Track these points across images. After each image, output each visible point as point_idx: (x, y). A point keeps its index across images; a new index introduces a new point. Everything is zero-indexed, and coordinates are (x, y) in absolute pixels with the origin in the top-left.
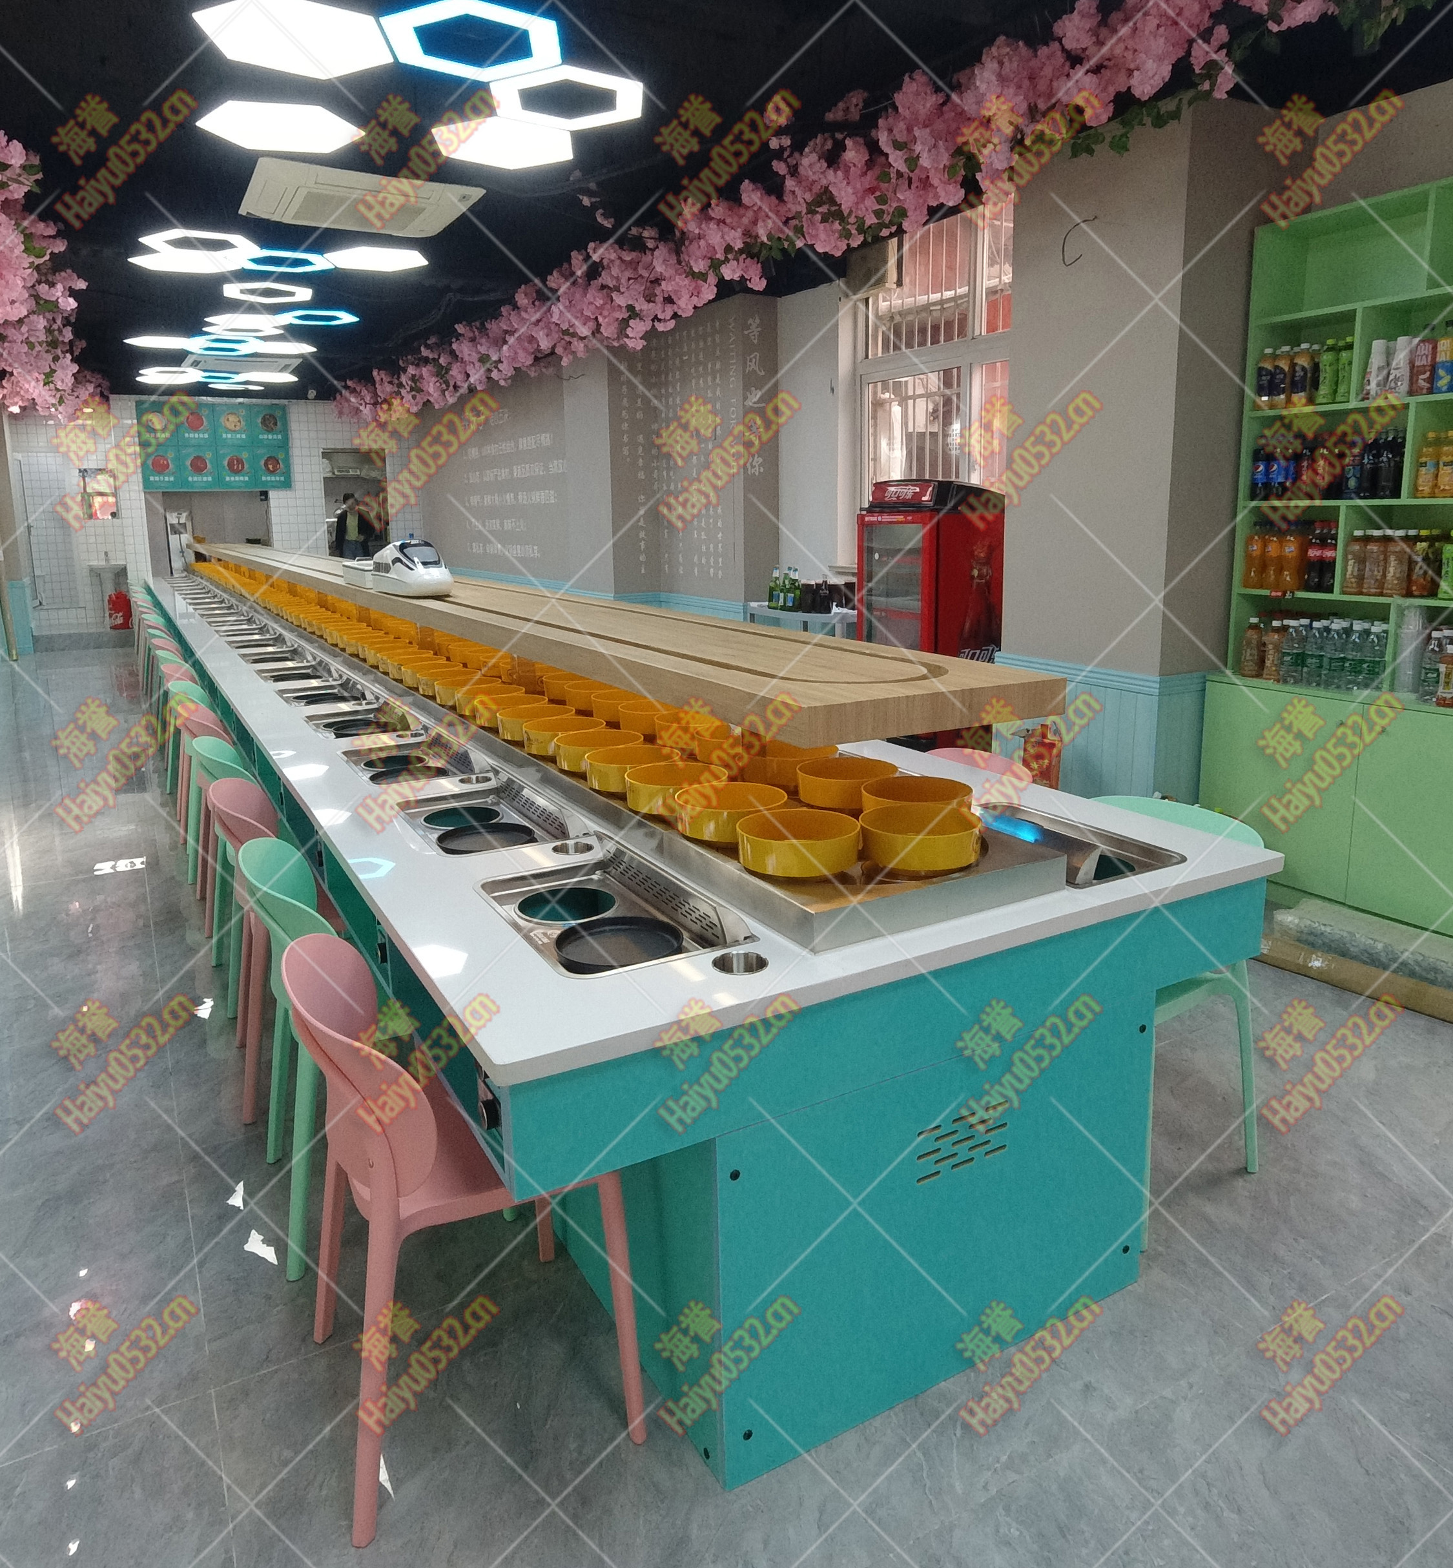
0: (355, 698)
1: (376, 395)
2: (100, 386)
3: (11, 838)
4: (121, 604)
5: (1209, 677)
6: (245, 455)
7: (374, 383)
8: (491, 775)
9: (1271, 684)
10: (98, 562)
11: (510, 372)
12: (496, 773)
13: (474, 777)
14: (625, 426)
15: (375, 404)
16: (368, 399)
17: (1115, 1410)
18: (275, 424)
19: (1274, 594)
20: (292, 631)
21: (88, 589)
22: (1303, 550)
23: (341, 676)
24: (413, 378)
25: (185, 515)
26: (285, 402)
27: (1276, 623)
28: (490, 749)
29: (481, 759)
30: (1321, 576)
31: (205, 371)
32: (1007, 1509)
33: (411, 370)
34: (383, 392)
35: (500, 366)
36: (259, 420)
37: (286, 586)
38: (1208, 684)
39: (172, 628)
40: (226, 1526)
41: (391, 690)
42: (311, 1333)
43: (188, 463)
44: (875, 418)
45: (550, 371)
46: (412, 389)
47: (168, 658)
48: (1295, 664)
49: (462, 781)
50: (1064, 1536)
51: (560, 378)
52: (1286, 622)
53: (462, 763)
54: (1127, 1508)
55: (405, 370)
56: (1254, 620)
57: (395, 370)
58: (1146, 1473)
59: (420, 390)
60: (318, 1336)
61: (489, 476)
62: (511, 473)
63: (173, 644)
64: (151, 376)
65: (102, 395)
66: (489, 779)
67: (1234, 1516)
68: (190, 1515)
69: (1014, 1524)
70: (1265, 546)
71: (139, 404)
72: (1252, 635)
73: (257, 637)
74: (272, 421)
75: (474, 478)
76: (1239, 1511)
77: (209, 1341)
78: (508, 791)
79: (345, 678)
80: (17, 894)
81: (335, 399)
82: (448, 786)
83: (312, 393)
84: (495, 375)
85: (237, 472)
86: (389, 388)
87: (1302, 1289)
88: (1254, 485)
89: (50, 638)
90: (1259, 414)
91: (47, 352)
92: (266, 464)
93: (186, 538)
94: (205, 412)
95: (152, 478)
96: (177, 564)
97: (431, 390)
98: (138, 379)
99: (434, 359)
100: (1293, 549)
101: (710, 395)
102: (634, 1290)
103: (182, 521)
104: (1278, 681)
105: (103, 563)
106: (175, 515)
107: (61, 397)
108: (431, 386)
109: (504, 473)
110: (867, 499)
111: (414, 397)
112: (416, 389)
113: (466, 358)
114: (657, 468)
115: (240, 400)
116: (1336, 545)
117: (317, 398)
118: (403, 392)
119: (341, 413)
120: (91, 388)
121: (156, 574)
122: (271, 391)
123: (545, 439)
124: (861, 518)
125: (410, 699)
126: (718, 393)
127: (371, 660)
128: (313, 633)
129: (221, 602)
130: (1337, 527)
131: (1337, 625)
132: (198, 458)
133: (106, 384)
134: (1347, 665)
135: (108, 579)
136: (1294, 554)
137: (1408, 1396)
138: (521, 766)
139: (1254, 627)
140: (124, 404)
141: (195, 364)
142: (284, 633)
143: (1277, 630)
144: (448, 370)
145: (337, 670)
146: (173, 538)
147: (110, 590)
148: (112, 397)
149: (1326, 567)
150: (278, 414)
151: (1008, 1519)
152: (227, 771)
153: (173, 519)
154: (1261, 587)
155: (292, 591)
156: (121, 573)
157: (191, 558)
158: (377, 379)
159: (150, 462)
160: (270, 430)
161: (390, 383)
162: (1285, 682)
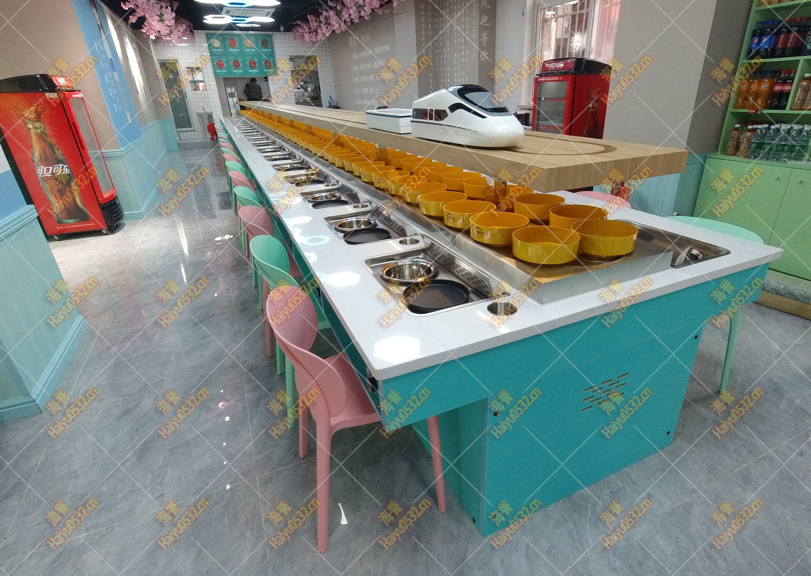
0: (307, 168)
1: (310, 28)
2: (189, 26)
3: (181, 228)
4: (212, 129)
5: (708, 156)
6: (256, 60)
7: (308, 22)
8: (368, 204)
9: (741, 159)
10: (201, 111)
11: (369, 11)
12: (371, 203)
13: (360, 205)
14: (423, 39)
15: (310, 32)
16: (307, 30)
17: (663, 507)
18: (268, 44)
19: (751, 111)
20: (279, 138)
21: (198, 123)
22: (772, 86)
23: (300, 158)
24: (326, 18)
25: (234, 89)
26: (270, 33)
27: (750, 127)
28: (367, 191)
29: (363, 196)
30: (779, 101)
31: (233, 16)
32: (614, 553)
33: (325, 13)
34: (313, 26)
35: (364, 8)
36: (260, 42)
37: (276, 119)
38: (707, 159)
39: (230, 139)
40: (264, 539)
41: (323, 164)
42: (298, 453)
43: (232, 63)
44: (543, 29)
45: (388, 12)
46: (326, 24)
47: (227, 151)
48: (757, 148)
49: (354, 207)
50: (641, 568)
51: (393, 14)
52: (755, 126)
53: (354, 198)
54: (671, 555)
55: (321, 14)
56: (737, 126)
57: (318, 15)
58: (680, 539)
59: (329, 24)
60: (301, 455)
61: (363, 67)
62: (372, 65)
63: (230, 145)
64: (210, 20)
65: (191, 31)
66: (367, 206)
67: (722, 562)
68: (248, 533)
69: (618, 561)
70: (750, 85)
71: (207, 34)
72: (735, 133)
73: (266, 141)
74: (266, 43)
75: (356, 68)
76: (725, 560)
77: (256, 455)
78: (376, 212)
79: (302, 159)
80: (186, 250)
81: (292, 31)
82: (349, 209)
83: (282, 29)
84: (362, 13)
85: (253, 68)
86: (315, 24)
87: (750, 452)
88: (750, 51)
89: (185, 144)
90: (762, 8)
91: (157, 3)
92: (265, 64)
93: (235, 99)
94: (236, 39)
95: (217, 71)
96: (233, 111)
97: (334, 23)
98: (204, 21)
99: (334, 7)
100: (766, 86)
101: (463, 20)
102: (442, 457)
103: (233, 91)
104: (745, 157)
105: (202, 111)
106: (230, 89)
107: (171, 30)
108: (334, 20)
109: (369, 66)
110: (538, 71)
111: (327, 28)
112: (328, 24)
113: (349, 5)
114: (438, 59)
115: (251, 32)
116: (792, 83)
117: (285, 31)
118: (322, 25)
119: (295, 38)
120: (184, 26)
121: (225, 115)
122: (264, 27)
123: (387, 48)
124: (536, 80)
125: (331, 168)
126: (467, 19)
127: (314, 152)
128: (289, 140)
129: (251, 127)
130: (795, 73)
131: (784, 127)
132: (235, 61)
133: (192, 25)
134: (786, 148)
135: (205, 117)
136: (766, 89)
137: (805, 507)
138: (382, 200)
139: (737, 129)
140: (200, 35)
141: (228, 12)
142: (277, 139)
143: (749, 131)
144: (341, 12)
145: (298, 156)
146: (230, 99)
147: (207, 123)
148: (195, 31)
149: (784, 95)
150: (268, 39)
151: (615, 558)
152: (249, 202)
153: (229, 90)
154: (744, 108)
155: (280, 121)
156: (210, 116)
157: (239, 108)
158: (310, 20)
159: (215, 63)
160: (266, 47)
161: (316, 21)
162: (749, 157)
